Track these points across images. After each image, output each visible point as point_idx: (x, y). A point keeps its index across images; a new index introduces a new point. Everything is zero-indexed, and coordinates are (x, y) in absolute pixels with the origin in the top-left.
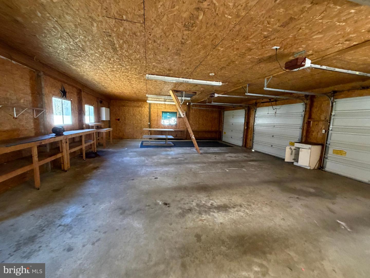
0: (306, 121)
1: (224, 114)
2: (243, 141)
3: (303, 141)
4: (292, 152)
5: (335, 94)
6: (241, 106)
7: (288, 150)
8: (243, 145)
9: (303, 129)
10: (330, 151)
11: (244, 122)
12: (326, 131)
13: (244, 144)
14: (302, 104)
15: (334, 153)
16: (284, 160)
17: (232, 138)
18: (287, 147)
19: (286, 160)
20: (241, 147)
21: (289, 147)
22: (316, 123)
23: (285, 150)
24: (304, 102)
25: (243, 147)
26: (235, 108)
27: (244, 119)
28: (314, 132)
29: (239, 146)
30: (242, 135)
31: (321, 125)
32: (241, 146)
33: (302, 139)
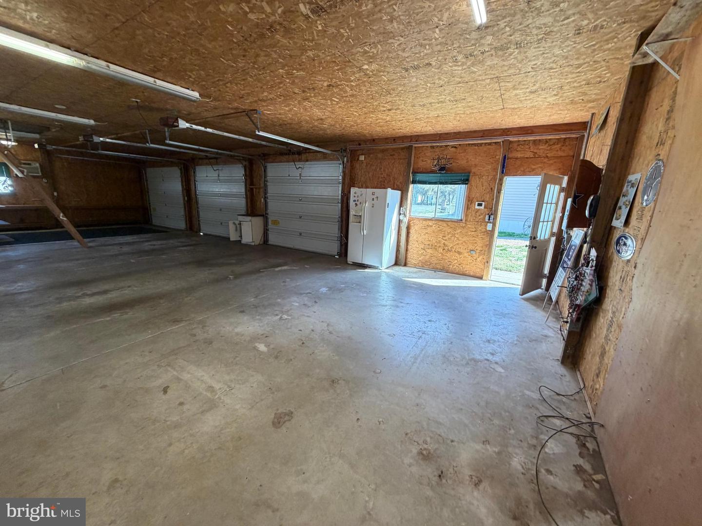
0: (248, 189)
1: (146, 173)
2: (186, 221)
3: (249, 213)
4: (236, 227)
5: (266, 157)
7: (232, 227)
8: (187, 228)
9: (247, 198)
10: (271, 223)
11: (180, 188)
12: (264, 200)
13: (188, 225)
16: (229, 238)
17: (169, 217)
18: (230, 222)
19: (232, 239)
20: (185, 231)
21: (232, 222)
22: (258, 190)
23: (228, 226)
24: (242, 164)
25: (187, 230)
27: (180, 183)
28: (257, 201)
29: (181, 230)
30: (182, 212)
31: (262, 192)
32: (183, 229)
33: (247, 210)
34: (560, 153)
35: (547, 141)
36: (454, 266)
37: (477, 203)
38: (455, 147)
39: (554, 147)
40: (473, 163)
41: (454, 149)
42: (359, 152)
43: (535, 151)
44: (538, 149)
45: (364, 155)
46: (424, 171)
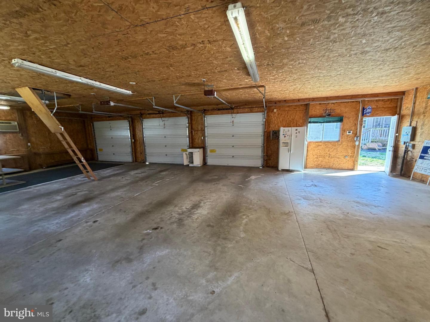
0: (190, 131)
1: (93, 125)
4: (187, 156)
5: (205, 112)
6: (121, 116)
7: (185, 157)
10: (208, 151)
11: (129, 134)
12: (204, 138)
13: (134, 158)
14: (185, 117)
15: (210, 152)
16: (183, 164)
17: (115, 154)
19: (185, 164)
21: (185, 153)
22: (196, 132)
24: (187, 116)
25: (134, 162)
26: (111, 118)
27: (129, 131)
28: (195, 139)
29: (129, 162)
30: (129, 150)
31: (200, 134)
32: (131, 161)
33: (190, 145)
34: (390, 106)
35: (383, 100)
36: (336, 165)
37: (348, 132)
38: (334, 104)
39: (386, 103)
40: (345, 112)
41: (333, 105)
42: (273, 107)
43: (377, 105)
44: (378, 104)
45: (277, 109)
46: (315, 116)
